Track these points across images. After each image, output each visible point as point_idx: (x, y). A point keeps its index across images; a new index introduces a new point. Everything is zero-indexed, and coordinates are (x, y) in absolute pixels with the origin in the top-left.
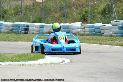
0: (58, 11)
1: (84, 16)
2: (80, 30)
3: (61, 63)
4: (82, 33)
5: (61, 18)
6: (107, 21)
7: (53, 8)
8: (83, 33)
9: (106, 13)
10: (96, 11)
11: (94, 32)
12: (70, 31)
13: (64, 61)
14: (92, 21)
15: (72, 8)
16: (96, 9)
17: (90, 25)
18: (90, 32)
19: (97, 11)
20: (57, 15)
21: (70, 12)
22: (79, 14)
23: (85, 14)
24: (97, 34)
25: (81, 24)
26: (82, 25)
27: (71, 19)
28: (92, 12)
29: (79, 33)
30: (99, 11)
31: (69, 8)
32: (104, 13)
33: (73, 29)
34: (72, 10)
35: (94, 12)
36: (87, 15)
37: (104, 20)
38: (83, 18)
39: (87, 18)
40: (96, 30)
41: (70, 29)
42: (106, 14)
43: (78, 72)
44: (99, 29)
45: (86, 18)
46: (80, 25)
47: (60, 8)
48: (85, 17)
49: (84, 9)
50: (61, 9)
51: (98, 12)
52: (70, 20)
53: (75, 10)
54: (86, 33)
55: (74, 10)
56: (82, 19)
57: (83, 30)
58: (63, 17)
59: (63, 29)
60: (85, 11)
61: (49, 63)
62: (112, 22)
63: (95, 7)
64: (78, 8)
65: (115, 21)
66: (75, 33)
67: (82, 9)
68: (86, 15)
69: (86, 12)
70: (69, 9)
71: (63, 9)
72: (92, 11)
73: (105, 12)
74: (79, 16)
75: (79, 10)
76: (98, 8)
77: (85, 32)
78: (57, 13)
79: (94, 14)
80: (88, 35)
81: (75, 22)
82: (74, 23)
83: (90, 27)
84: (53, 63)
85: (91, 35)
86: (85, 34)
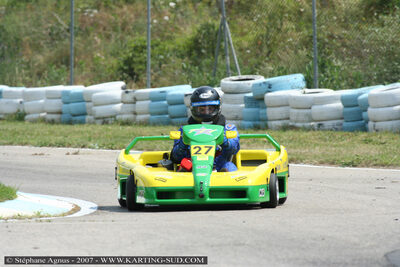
0: (45, 46)
1: (129, 62)
2: (118, 106)
3: (70, 213)
4: (125, 117)
5: (55, 66)
6: (208, 79)
7: (27, 34)
8: (130, 116)
9: (202, 54)
10: (169, 46)
11: (167, 113)
12: (88, 111)
13: (77, 209)
14: (156, 80)
15: (92, 34)
16: (170, 38)
17: (151, 93)
18: (152, 114)
19: (172, 46)
20: (40, 59)
21: (85, 49)
22: (115, 54)
23: (134, 56)
24: (174, 120)
25: (123, 88)
26: (127, 92)
27: (87, 71)
28: (156, 48)
29: (118, 117)
30: (179, 46)
31: (82, 35)
32: (194, 53)
33: (95, 105)
34: (90, 43)
35: (161, 50)
36: (138, 59)
37: (197, 77)
38: (125, 68)
39: (140, 67)
40: (172, 109)
41: (87, 104)
42: (200, 55)
43: (133, 243)
44: (183, 103)
45: (137, 68)
46: (121, 91)
47: (50, 34)
48: (133, 66)
49: (128, 38)
50: (53, 40)
51: (174, 50)
52: (84, 73)
53: (99, 41)
54: (140, 117)
55: (96, 43)
56: (125, 71)
57: (130, 107)
58: (62, 63)
59: (66, 105)
60: (133, 45)
61: (30, 215)
62: (223, 81)
63: (166, 34)
64: (108, 37)
65: (234, 78)
66: (104, 118)
67: (122, 39)
68: (135, 59)
69: (135, 48)
70: (79, 38)
71: (60, 39)
72: (157, 45)
73: (198, 50)
74: (114, 62)
75: (113, 41)
76: (174, 34)
77: (135, 114)
78: (40, 52)
79: (162, 57)
80: (145, 123)
81: (101, 82)
82: (96, 83)
83: (153, 99)
84: (42, 214)
85: (154, 124)
86: (135, 120)
